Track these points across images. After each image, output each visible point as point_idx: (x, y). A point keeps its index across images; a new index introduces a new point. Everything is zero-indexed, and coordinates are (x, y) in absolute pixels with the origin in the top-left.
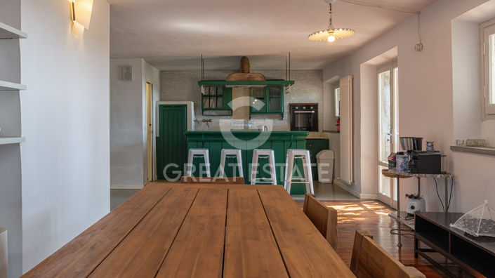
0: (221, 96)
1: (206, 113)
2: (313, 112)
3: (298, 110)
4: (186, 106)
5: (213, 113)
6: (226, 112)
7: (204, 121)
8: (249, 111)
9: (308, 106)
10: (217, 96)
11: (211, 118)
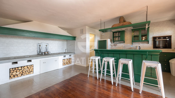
0: (120, 36)
1: (115, 42)
2: (168, 39)
3: (158, 39)
4: (106, 40)
5: (118, 42)
6: (122, 42)
7: (114, 45)
8: (131, 41)
9: (165, 37)
10: (119, 37)
11: (117, 44)
